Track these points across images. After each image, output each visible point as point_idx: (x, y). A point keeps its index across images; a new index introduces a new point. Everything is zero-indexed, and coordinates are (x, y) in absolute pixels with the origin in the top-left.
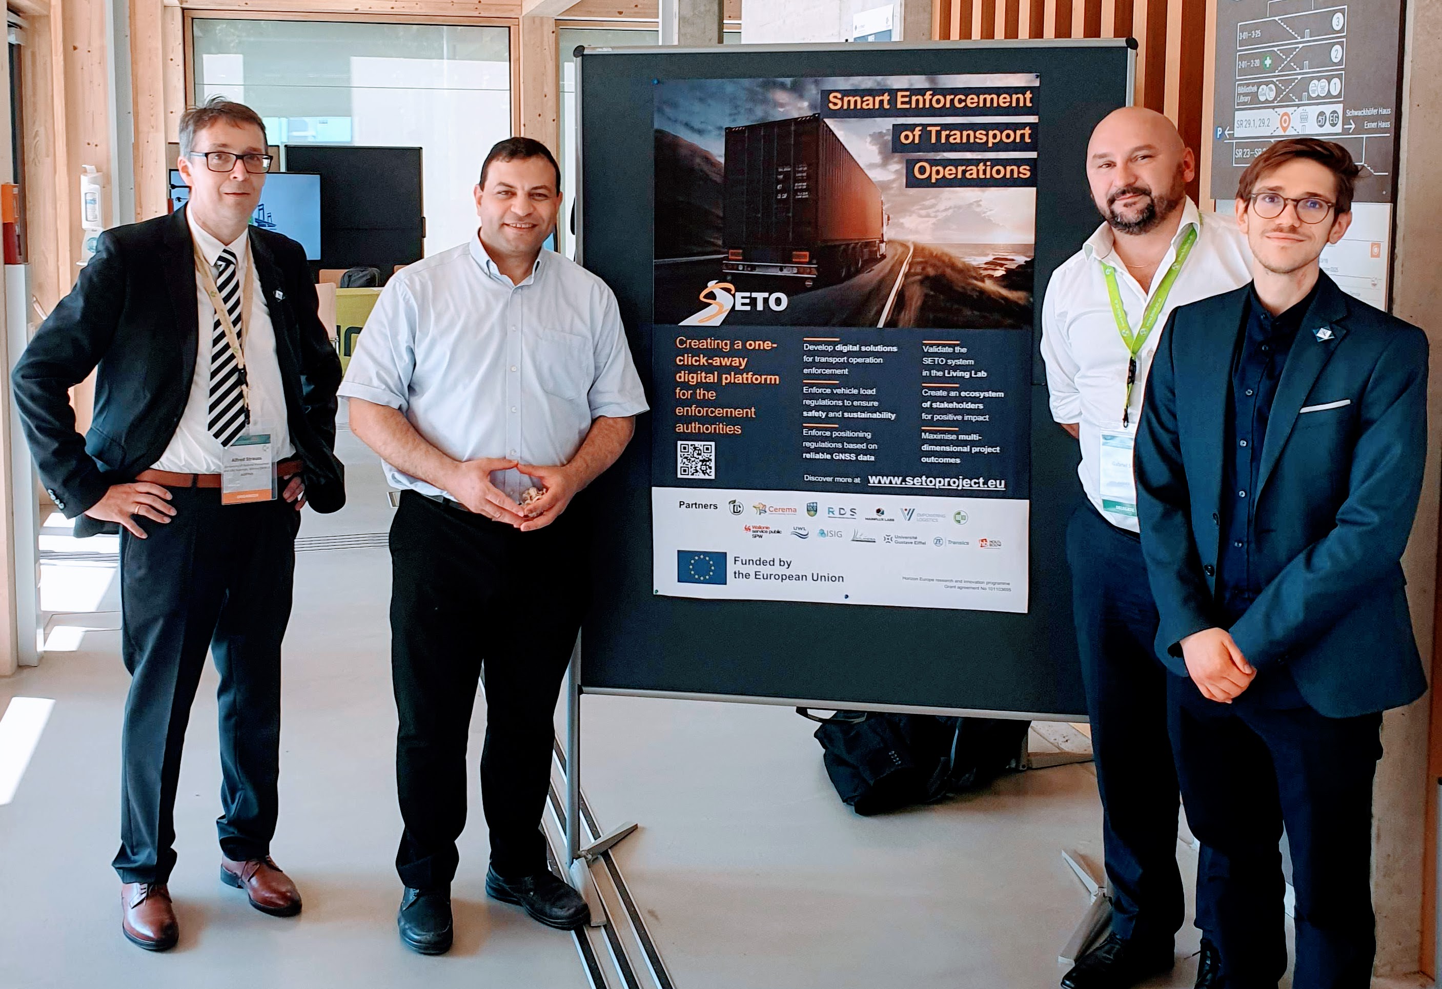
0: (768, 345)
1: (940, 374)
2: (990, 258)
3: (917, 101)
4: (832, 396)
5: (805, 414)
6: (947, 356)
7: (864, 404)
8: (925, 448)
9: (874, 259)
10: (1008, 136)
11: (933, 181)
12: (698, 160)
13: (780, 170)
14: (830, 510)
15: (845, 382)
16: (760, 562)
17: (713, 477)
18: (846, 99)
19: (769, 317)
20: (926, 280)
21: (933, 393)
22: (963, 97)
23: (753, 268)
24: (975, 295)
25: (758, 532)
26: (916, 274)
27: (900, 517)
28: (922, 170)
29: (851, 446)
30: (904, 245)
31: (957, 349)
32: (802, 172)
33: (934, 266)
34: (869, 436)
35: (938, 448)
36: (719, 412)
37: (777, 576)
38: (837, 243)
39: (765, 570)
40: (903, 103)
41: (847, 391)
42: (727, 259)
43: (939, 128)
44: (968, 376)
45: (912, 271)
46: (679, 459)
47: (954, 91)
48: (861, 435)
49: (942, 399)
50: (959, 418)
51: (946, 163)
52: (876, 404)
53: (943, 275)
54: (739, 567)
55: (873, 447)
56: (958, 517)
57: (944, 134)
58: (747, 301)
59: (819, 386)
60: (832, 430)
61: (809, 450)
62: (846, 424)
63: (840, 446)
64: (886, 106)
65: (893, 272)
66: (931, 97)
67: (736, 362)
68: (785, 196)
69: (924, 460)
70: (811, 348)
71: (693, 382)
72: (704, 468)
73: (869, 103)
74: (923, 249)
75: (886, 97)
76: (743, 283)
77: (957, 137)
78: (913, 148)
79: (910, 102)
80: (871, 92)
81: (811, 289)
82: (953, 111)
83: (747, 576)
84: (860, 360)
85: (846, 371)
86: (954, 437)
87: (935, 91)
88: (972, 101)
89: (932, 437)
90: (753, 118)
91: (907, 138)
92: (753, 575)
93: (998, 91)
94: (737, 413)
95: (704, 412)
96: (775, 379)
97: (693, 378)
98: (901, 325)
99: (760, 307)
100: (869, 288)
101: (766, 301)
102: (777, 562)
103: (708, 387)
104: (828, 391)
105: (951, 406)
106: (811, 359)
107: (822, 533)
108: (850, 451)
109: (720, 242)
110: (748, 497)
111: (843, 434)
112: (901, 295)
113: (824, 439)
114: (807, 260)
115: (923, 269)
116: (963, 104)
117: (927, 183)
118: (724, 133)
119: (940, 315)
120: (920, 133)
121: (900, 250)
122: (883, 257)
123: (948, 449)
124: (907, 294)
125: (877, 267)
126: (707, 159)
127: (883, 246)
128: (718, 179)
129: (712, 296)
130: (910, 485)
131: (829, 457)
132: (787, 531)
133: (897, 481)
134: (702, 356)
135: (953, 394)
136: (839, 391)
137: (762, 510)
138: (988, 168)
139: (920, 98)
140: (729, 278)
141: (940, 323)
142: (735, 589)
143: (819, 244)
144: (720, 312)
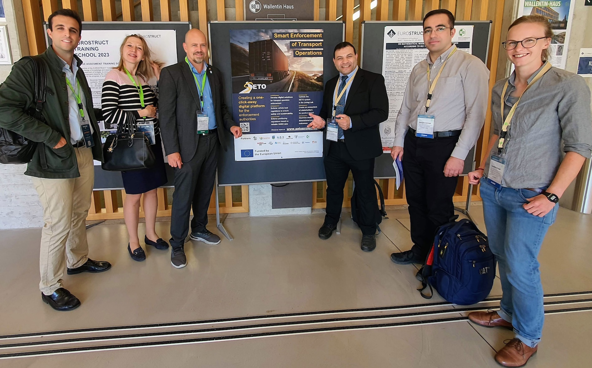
0: (262, 98)
1: (303, 103)
2: (313, 74)
3: (295, 36)
4: (278, 110)
6: (304, 98)
7: (285, 111)
8: (300, 121)
9: (287, 75)
10: (317, 45)
11: (300, 56)
12: (242, 51)
13: (263, 53)
14: (278, 137)
15: (280, 106)
16: (261, 151)
17: (249, 131)
18: (278, 35)
19: (262, 91)
20: (299, 80)
21: (301, 107)
22: (306, 35)
23: (257, 78)
24: (310, 83)
25: (261, 144)
26: (297, 79)
27: (294, 138)
28: (297, 53)
29: (283, 121)
30: (294, 72)
31: (307, 97)
32: (268, 53)
33: (300, 76)
34: (287, 119)
35: (303, 121)
36: (250, 115)
37: (265, 154)
38: (278, 71)
39: (263, 153)
40: (292, 36)
41: (281, 108)
42: (250, 76)
43: (301, 43)
44: (309, 103)
47: (304, 33)
48: (285, 118)
49: (303, 109)
51: (303, 51)
52: (288, 111)
53: (303, 79)
54: (256, 153)
55: (287, 121)
56: (308, 137)
58: (256, 87)
59: (274, 107)
60: (278, 118)
61: (273, 123)
62: (281, 116)
63: (280, 122)
64: (288, 37)
65: (291, 78)
66: (298, 35)
67: (254, 102)
68: (264, 60)
69: (299, 124)
70: (272, 98)
72: (247, 129)
73: (284, 36)
74: (298, 72)
76: (255, 82)
77: (305, 45)
80: (285, 34)
81: (272, 83)
82: (304, 38)
83: (258, 154)
84: (284, 100)
85: (281, 103)
86: (306, 118)
87: (300, 33)
88: (308, 36)
89: (301, 118)
90: (255, 40)
91: (293, 45)
92: (260, 154)
93: (314, 33)
94: (255, 115)
95: (246, 115)
96: (264, 106)
97: (243, 107)
98: (293, 91)
99: (259, 88)
100: (286, 83)
101: (261, 86)
102: (265, 151)
103: (247, 109)
104: (277, 108)
105: (305, 110)
106: (272, 101)
108: (282, 123)
109: (248, 72)
110: (258, 136)
111: (281, 119)
112: (293, 84)
113: (276, 120)
114: (270, 76)
115: (298, 77)
116: (306, 37)
117: (298, 56)
118: (248, 44)
119: (303, 89)
120: (296, 44)
121: (293, 73)
122: (289, 74)
123: (305, 121)
124: (295, 84)
125: (288, 77)
126: (245, 51)
127: (289, 72)
128: (247, 55)
129: (247, 86)
130: (296, 130)
131: (277, 124)
132: (267, 143)
134: (245, 101)
135: (306, 107)
136: (279, 108)
137: (261, 139)
138: (312, 52)
140: (251, 81)
141: (302, 90)
142: (255, 158)
143: (273, 72)
144: (249, 90)
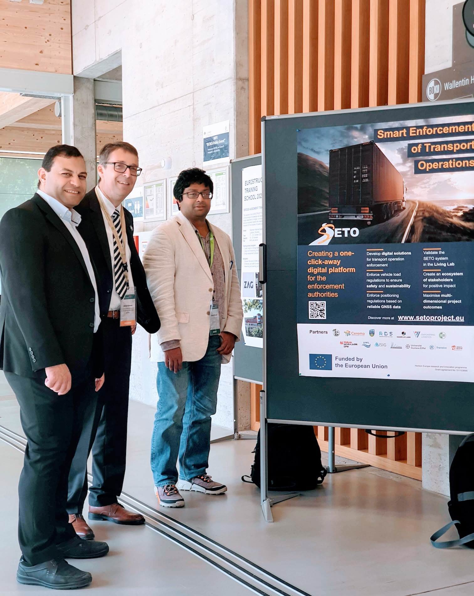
0: (350, 254)
1: (432, 265)
2: (455, 207)
3: (420, 132)
4: (380, 278)
5: (368, 286)
6: (435, 256)
7: (395, 280)
8: (425, 301)
9: (400, 209)
10: (464, 146)
11: (428, 170)
12: (317, 166)
13: (355, 169)
14: (381, 333)
15: (386, 270)
16: (348, 359)
17: (325, 318)
18: (386, 133)
19: (350, 240)
20: (425, 219)
21: (429, 274)
22: (441, 129)
23: (343, 216)
24: (448, 225)
25: (347, 345)
26: (420, 216)
27: (413, 336)
28: (422, 165)
29: (389, 301)
30: (414, 202)
31: (440, 252)
32: (365, 169)
33: (428, 212)
34: (398, 296)
35: (431, 302)
36: (328, 287)
37: (356, 366)
38: (382, 203)
39: (350, 363)
40: (413, 133)
41: (387, 275)
42: (331, 213)
43: (430, 144)
44: (445, 266)
45: (418, 215)
46: (310, 310)
47: (438, 126)
48: (394, 296)
49: (432, 277)
50: (441, 286)
51: (433, 161)
52: (401, 280)
53: (433, 216)
54: (338, 362)
55: (400, 301)
56: (441, 335)
57: (432, 147)
58: (340, 232)
59: (374, 272)
60: (380, 294)
61: (370, 304)
62: (387, 291)
63: (384, 302)
64: (405, 135)
65: (409, 216)
66: (426, 129)
67: (335, 262)
68: (357, 181)
69: (424, 307)
70: (370, 254)
71: (316, 273)
72: (321, 314)
73: (397, 134)
74: (423, 204)
75: (405, 131)
76: (339, 224)
77: (438, 148)
78: (418, 154)
79: (416, 133)
80: (398, 129)
81: (370, 225)
82: (437, 135)
83: (342, 366)
84: (394, 259)
85: (387, 265)
86: (439, 296)
87: (429, 126)
88: (446, 130)
89: (428, 296)
91: (414, 150)
92: (344, 366)
93: (459, 124)
94: (336, 287)
95: (320, 287)
96: (353, 270)
97: (315, 270)
98: (412, 242)
99: (346, 235)
100: (397, 224)
101: (349, 232)
102: (356, 359)
103: (322, 274)
104: (378, 275)
105: (437, 280)
106: (370, 260)
107: (377, 344)
108: (389, 304)
109: (328, 205)
110: (342, 328)
111: (386, 296)
112: (413, 227)
113: (376, 298)
114: (368, 212)
115: (423, 213)
116: (442, 132)
117: (424, 171)
118: (329, 153)
119: (432, 236)
120: (421, 147)
121: (412, 205)
122: (404, 208)
123: (436, 302)
124: (416, 226)
125: (401, 214)
126: (321, 166)
127: (404, 203)
128: (326, 174)
129: (324, 231)
130: (418, 320)
131: (379, 307)
132: (360, 343)
133: (411, 318)
134: (319, 260)
135: (438, 274)
136: (384, 275)
137: (348, 334)
138: (454, 162)
139: (421, 130)
140: (332, 222)
141: (431, 240)
142: (336, 372)
143: (374, 204)
144: (328, 238)
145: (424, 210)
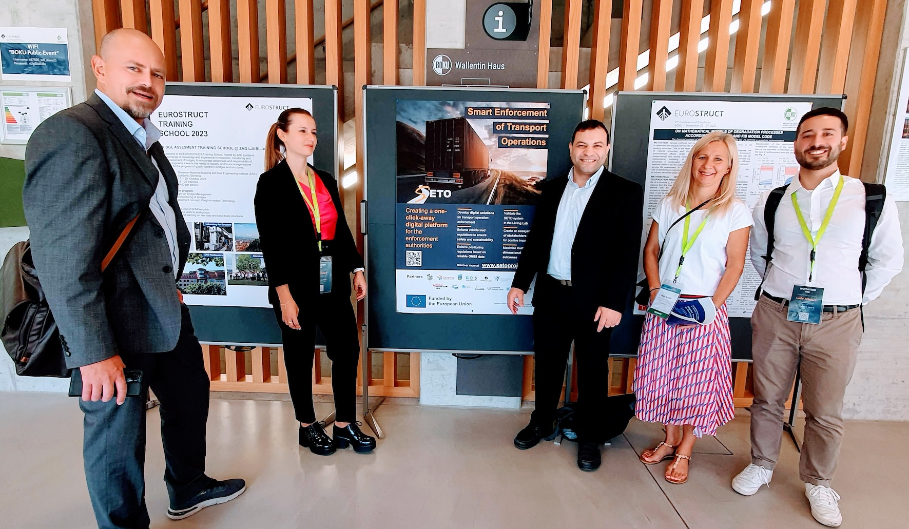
0: (443, 212)
1: (510, 223)
2: (530, 177)
3: (503, 113)
4: (468, 232)
5: (458, 240)
6: (513, 216)
7: (481, 235)
8: (504, 253)
9: (486, 177)
10: (538, 128)
11: (509, 145)
12: (415, 135)
13: (448, 139)
14: (467, 278)
15: (473, 226)
16: (439, 299)
17: (421, 265)
18: (475, 111)
19: (443, 200)
20: (506, 186)
21: (508, 231)
22: (521, 112)
23: (437, 180)
24: (524, 192)
25: (439, 287)
26: (502, 183)
27: (494, 280)
28: (505, 141)
29: (476, 252)
30: (497, 171)
31: (517, 213)
32: (457, 140)
33: (508, 180)
34: (482, 248)
35: (509, 253)
36: (423, 239)
37: (446, 304)
38: (471, 170)
39: (441, 301)
40: (497, 113)
41: (475, 230)
42: (426, 176)
43: (511, 124)
44: (521, 224)
45: (500, 182)
46: (407, 258)
47: (517, 109)
48: (480, 248)
49: (511, 233)
50: (517, 241)
51: (513, 138)
52: (486, 235)
53: (512, 184)
54: (431, 301)
55: (484, 252)
57: (513, 126)
58: (435, 193)
59: (463, 228)
60: (468, 246)
61: (459, 254)
62: (473, 243)
63: (471, 252)
64: (491, 114)
65: (493, 183)
66: (508, 111)
67: (430, 218)
68: (450, 150)
69: (503, 257)
70: (461, 213)
71: (413, 227)
72: (417, 262)
73: (484, 113)
74: (505, 173)
75: (491, 111)
76: (433, 186)
77: (518, 128)
78: (501, 132)
79: (500, 113)
80: (485, 109)
81: (462, 188)
82: (517, 117)
83: (434, 304)
84: (480, 218)
85: (474, 222)
86: (515, 248)
87: (510, 109)
88: (524, 113)
89: (506, 248)
90: (437, 118)
91: (499, 128)
92: (436, 304)
93: (534, 110)
94: (431, 239)
95: (417, 239)
96: (446, 225)
97: (413, 225)
98: (496, 204)
99: (440, 196)
100: (483, 189)
101: (442, 193)
102: (446, 298)
103: (419, 229)
104: (467, 230)
105: (514, 236)
106: (460, 217)
107: (464, 286)
108: (475, 254)
109: (424, 169)
110: (434, 273)
111: (472, 247)
112: (496, 191)
113: (465, 249)
114: (459, 177)
115: (505, 181)
116: (521, 115)
117: (506, 146)
118: (425, 123)
119: (512, 200)
120: (504, 126)
121: (496, 173)
122: (489, 176)
123: (512, 253)
124: (498, 191)
125: (487, 180)
126: (419, 135)
127: (489, 171)
128: (423, 142)
129: (420, 191)
130: (498, 267)
131: (467, 257)
132: (450, 286)
133: (493, 266)
134: (416, 216)
135: (515, 231)
136: (471, 230)
137: (440, 278)
138: (530, 141)
139: (504, 111)
140: (427, 184)
141: (510, 203)
142: (428, 310)
143: (464, 170)
144: (423, 198)
145: (506, 178)
